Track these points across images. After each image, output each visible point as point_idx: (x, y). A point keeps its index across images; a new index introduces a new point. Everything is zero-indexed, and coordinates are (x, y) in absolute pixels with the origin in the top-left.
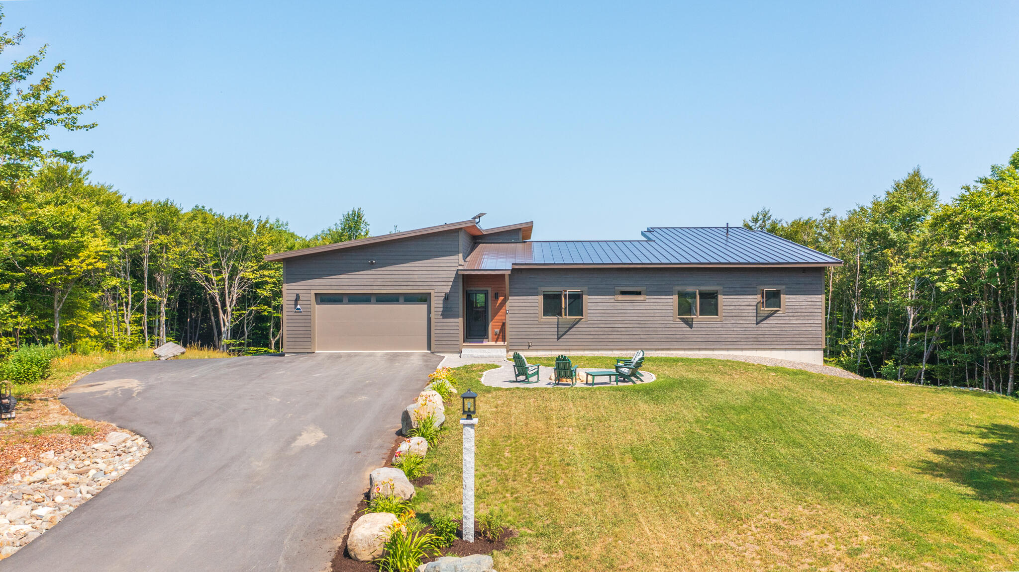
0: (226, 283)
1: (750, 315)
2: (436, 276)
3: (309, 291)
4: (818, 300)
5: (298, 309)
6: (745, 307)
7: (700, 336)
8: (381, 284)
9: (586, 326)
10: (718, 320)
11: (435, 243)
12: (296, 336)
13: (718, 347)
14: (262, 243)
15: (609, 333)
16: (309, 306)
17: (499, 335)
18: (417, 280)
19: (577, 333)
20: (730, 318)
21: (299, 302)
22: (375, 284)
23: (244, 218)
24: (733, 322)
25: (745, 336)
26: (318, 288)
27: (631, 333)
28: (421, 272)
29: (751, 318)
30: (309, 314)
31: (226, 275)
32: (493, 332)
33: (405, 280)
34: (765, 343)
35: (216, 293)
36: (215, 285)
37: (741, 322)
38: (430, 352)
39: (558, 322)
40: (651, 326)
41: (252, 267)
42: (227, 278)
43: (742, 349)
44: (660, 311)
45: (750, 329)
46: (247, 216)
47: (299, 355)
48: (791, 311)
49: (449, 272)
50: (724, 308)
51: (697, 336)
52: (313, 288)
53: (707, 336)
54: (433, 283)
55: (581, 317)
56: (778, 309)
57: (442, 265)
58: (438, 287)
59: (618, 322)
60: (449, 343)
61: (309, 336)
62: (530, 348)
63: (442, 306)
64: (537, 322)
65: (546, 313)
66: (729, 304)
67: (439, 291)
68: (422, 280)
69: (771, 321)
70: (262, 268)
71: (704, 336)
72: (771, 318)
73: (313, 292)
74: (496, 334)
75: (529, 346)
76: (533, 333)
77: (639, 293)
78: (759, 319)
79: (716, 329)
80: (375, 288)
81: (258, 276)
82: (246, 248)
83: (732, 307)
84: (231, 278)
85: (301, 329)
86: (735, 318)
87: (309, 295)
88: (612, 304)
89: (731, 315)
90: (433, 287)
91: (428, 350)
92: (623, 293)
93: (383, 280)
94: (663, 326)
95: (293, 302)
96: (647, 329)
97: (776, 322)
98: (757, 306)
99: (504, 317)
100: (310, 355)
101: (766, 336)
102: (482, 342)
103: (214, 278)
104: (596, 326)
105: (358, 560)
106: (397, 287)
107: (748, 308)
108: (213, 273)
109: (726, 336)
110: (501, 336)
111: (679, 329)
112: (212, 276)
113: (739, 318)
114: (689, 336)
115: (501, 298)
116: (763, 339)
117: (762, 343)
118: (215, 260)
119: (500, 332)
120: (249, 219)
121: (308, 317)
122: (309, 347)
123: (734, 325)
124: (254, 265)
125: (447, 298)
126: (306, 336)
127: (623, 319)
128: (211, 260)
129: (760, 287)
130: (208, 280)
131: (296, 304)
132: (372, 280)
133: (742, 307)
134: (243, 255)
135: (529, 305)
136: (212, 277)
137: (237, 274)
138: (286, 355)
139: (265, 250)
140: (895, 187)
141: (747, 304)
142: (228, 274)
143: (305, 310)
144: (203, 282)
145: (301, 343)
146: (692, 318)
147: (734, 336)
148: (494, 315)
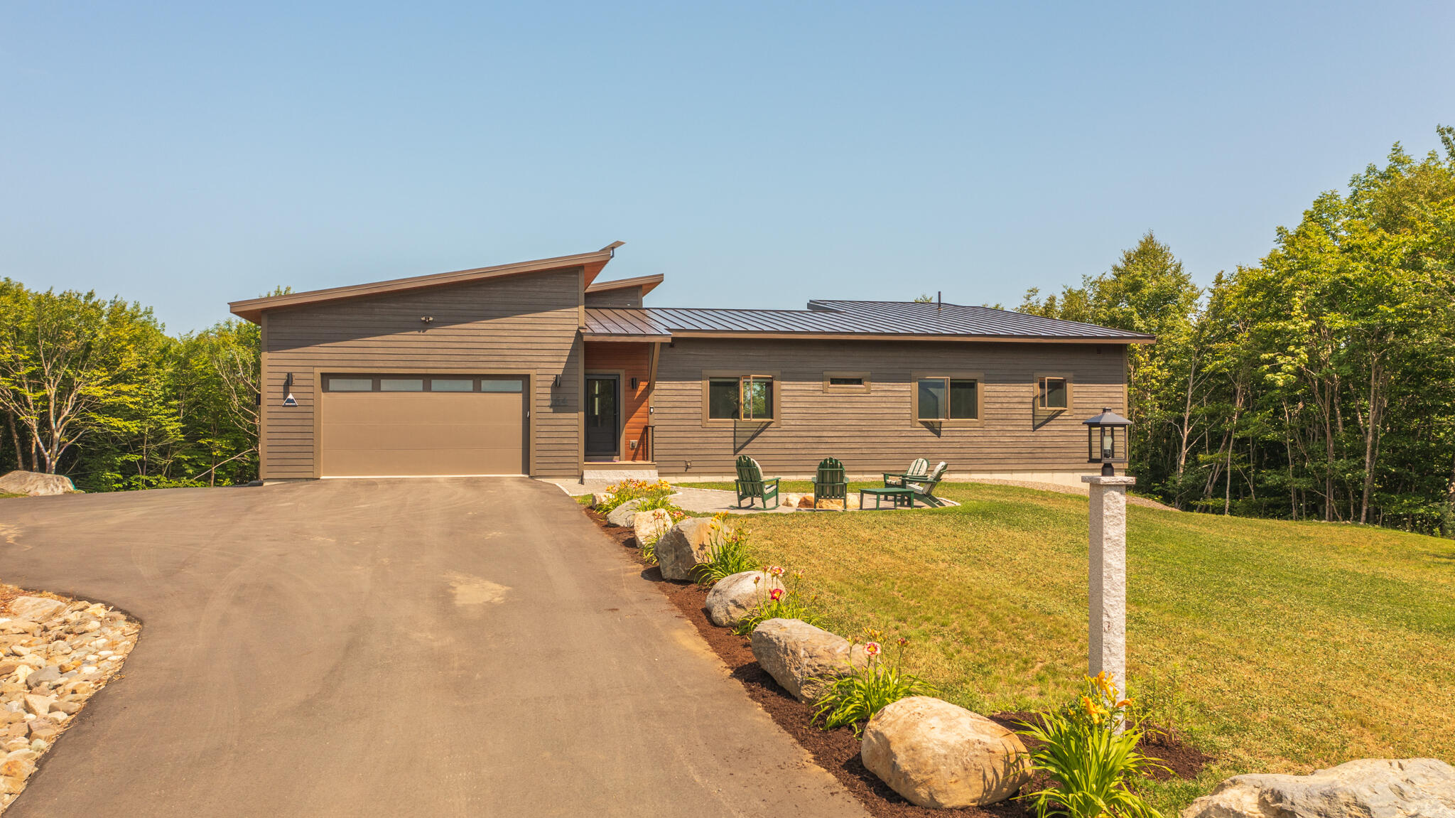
0: (52, 404)
1: (1023, 417)
2: (539, 346)
3: (311, 369)
4: (1118, 396)
5: (290, 401)
6: (1016, 406)
7: (952, 451)
8: (443, 358)
9: (778, 434)
10: (978, 425)
11: (538, 290)
12: (285, 449)
13: (977, 467)
14: (119, 339)
15: (814, 446)
16: (310, 396)
17: (637, 449)
18: (506, 352)
19: (764, 446)
20: (994, 422)
21: (291, 389)
22: (431, 358)
23: (86, 298)
24: (999, 428)
25: (1016, 450)
26: (328, 363)
27: (847, 446)
28: (513, 340)
29: (1025, 423)
30: (311, 409)
31: (51, 391)
32: (627, 443)
33: (486, 352)
34: (1043, 461)
35: (32, 421)
36: (32, 407)
37: (1011, 429)
38: (527, 476)
39: (735, 428)
40: (878, 434)
41: (100, 377)
42: (53, 396)
43: (1012, 471)
44: (891, 411)
45: (1024, 439)
46: (91, 295)
47: (292, 484)
48: (1080, 411)
49: (562, 340)
50: (986, 406)
51: (946, 450)
52: (319, 363)
53: (962, 451)
54: (535, 359)
55: (770, 420)
56: (1063, 409)
57: (549, 327)
58: (542, 365)
59: (828, 428)
60: (561, 460)
61: (310, 449)
62: (689, 470)
63: (549, 396)
64: (700, 428)
65: (714, 413)
66: (993, 400)
67: (544, 372)
68: (513, 352)
69: (1054, 427)
70: (116, 379)
71: (957, 450)
72: (1053, 422)
73: (318, 371)
74: (633, 448)
75: (687, 467)
76: (692, 446)
77: (859, 381)
78: (1037, 423)
79: (975, 440)
80: (431, 365)
81: (111, 393)
82: (88, 347)
83: (998, 406)
84: (60, 395)
85: (295, 436)
86: (1002, 422)
87: (311, 376)
88: (818, 399)
89: (996, 417)
90: (534, 365)
91: (523, 473)
92: (834, 381)
93: (445, 351)
94: (896, 434)
95: (281, 389)
96: (873, 440)
97: (1061, 428)
98: (1033, 403)
99: (646, 420)
100: (312, 482)
101: (1046, 450)
102: (612, 461)
103: (30, 397)
104: (794, 434)
105: (938, 807)
106: (470, 365)
107: (1020, 406)
108: (29, 387)
109: (989, 450)
110: (640, 452)
111: (920, 440)
112: (26, 391)
113: (1007, 422)
114: (935, 451)
115: (642, 386)
116: (1041, 455)
117: (1041, 461)
118: (33, 366)
119: (639, 445)
120: (95, 299)
121: (308, 416)
122: (310, 469)
123: (1001, 433)
124: (104, 374)
125: (557, 384)
126: (305, 449)
127: (835, 422)
128: (25, 365)
129: (1038, 375)
130: (18, 397)
131: (286, 393)
132: (425, 351)
133: (1012, 406)
134: (82, 358)
135: (686, 399)
136: (27, 394)
137: (71, 390)
138: (266, 484)
139: (122, 349)
140: (1125, 259)
141: (1020, 400)
142: (55, 389)
143: (302, 402)
144: (11, 401)
145: (294, 462)
146: (941, 422)
147: (999, 450)
148: (630, 414)
